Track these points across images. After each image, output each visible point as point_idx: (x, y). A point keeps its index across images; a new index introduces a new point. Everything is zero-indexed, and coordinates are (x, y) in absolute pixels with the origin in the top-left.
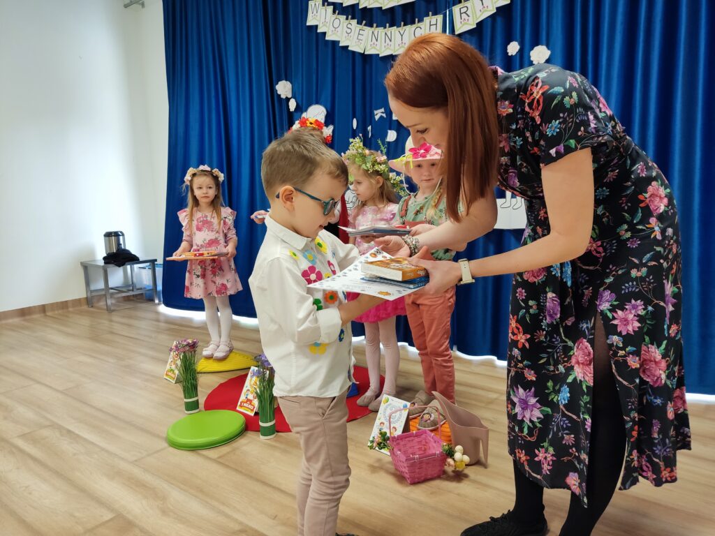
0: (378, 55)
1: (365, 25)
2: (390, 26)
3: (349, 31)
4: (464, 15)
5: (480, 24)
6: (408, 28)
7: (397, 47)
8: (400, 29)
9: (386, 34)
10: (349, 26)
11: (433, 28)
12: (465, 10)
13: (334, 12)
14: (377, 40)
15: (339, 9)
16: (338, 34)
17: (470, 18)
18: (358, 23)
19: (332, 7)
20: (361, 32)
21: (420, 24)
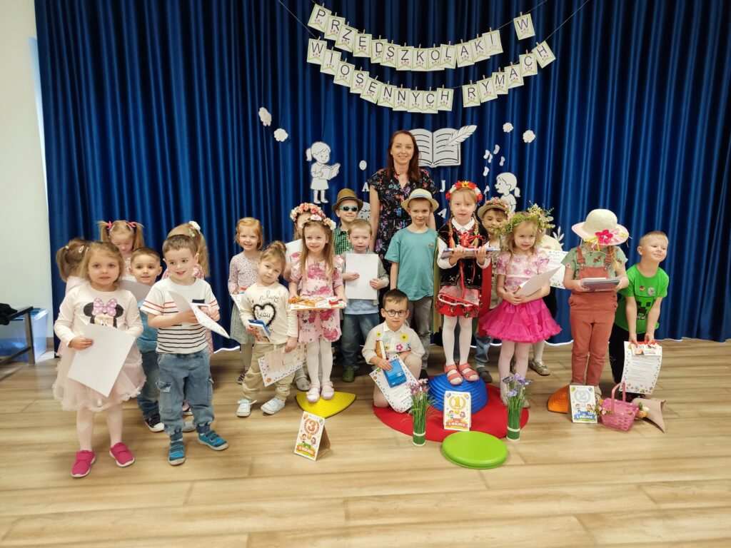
0: (391, 109)
1: (377, 79)
2: (404, 87)
3: (360, 81)
4: (471, 94)
5: (483, 105)
6: (422, 93)
7: (411, 106)
8: (413, 91)
9: (399, 92)
10: (360, 76)
11: (445, 98)
12: (472, 90)
13: (342, 59)
14: (390, 96)
15: (347, 57)
16: (348, 80)
17: (476, 98)
18: (370, 76)
19: (340, 53)
20: (373, 85)
21: (433, 92)
